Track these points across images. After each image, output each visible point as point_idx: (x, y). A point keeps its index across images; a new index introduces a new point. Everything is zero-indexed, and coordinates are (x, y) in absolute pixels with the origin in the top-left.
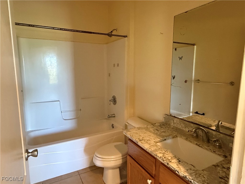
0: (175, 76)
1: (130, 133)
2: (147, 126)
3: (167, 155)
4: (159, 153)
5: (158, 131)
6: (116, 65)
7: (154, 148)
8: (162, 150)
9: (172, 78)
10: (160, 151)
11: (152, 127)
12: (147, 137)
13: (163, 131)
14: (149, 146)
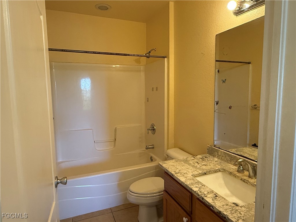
0: (218, 101)
1: (166, 166)
2: (187, 158)
3: (203, 190)
4: (195, 187)
5: (199, 164)
6: (155, 89)
7: (190, 182)
8: (199, 184)
9: (216, 104)
10: (196, 185)
11: (193, 160)
12: (184, 170)
13: (204, 164)
14: (185, 179)
